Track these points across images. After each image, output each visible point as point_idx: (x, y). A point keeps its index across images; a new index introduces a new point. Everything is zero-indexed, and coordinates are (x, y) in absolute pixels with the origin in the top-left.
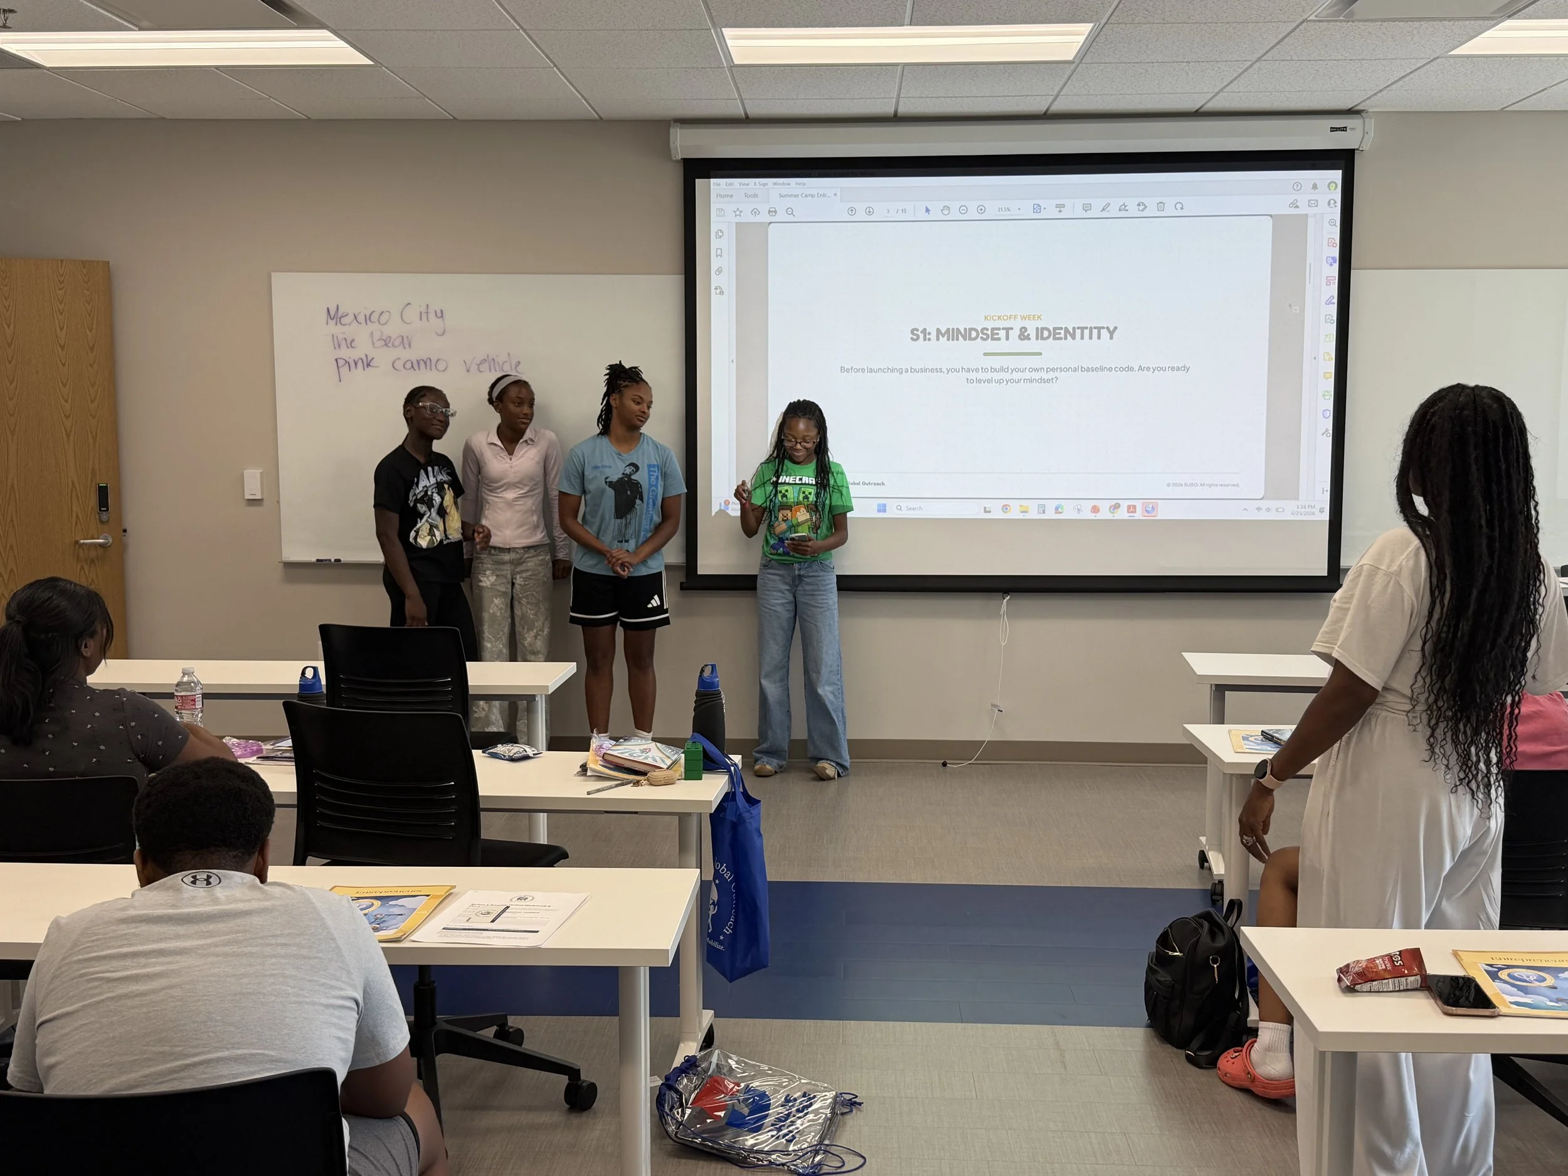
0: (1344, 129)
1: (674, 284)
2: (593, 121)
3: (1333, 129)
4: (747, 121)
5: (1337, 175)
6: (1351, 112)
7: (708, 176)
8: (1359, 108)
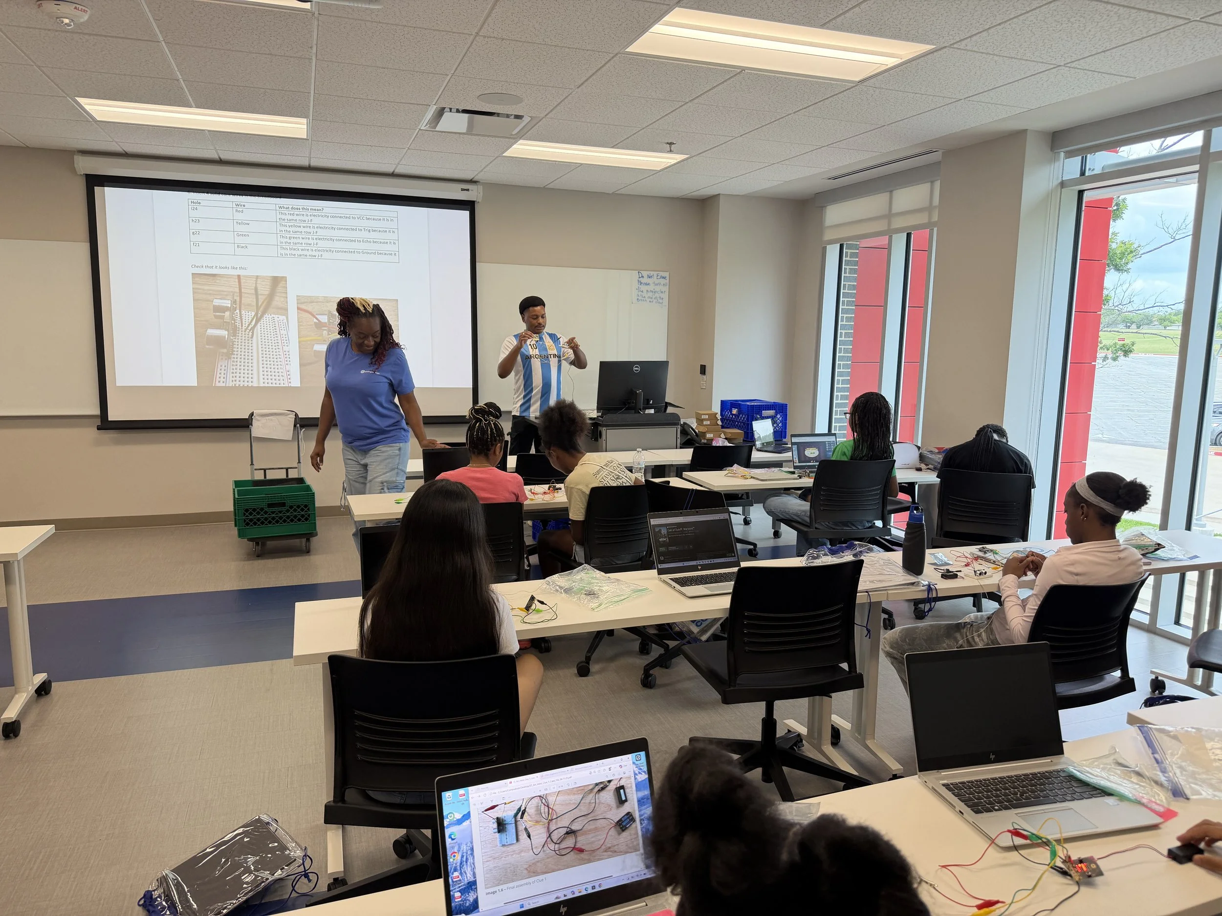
0: (468, 190)
1: (84, 248)
2: (22, 147)
3: (463, 190)
4: (126, 155)
5: (466, 214)
6: (472, 182)
7: (102, 185)
8: (474, 180)
